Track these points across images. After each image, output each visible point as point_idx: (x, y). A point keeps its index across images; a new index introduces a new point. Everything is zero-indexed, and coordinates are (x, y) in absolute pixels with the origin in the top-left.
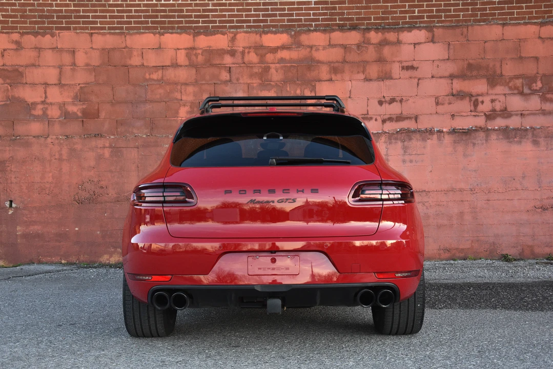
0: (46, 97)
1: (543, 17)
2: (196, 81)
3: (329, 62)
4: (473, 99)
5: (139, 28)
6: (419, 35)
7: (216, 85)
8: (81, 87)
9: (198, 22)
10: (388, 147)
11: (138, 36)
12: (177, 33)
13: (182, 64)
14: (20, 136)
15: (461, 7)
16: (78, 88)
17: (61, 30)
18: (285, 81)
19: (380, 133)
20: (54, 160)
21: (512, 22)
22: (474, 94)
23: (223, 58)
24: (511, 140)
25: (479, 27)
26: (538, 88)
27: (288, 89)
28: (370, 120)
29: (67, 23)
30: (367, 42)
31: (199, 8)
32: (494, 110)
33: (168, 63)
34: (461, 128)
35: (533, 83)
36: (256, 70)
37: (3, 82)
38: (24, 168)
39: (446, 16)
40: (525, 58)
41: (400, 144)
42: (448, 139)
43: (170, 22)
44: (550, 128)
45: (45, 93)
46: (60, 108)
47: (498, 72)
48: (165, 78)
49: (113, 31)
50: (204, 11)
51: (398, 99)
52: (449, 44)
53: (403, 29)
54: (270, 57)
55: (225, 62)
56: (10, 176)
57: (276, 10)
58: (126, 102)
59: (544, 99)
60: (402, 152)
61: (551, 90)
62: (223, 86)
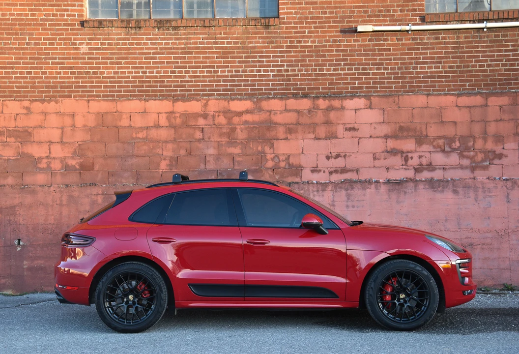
0: (50, 153)
1: (460, 90)
2: (175, 139)
3: (285, 124)
4: (404, 155)
5: (128, 96)
6: (360, 102)
7: (191, 143)
8: (79, 145)
9: (176, 91)
10: (335, 194)
11: (127, 102)
12: (159, 100)
13: (164, 125)
14: (27, 185)
15: (393, 80)
16: (77, 145)
17: (63, 98)
18: (249, 139)
19: (327, 183)
20: (55, 205)
21: (434, 93)
22: (405, 151)
23: (197, 121)
24: (435, 189)
25: (408, 97)
26: (457, 147)
27: (251, 146)
28: (319, 172)
29: (69, 92)
30: (316, 107)
31: (178, 79)
32: (421, 165)
33: (152, 124)
34: (394, 179)
35: (453, 143)
36: (225, 130)
37: (15, 141)
38: (31, 211)
39: (381, 87)
40: (446, 122)
41: (344, 192)
42: (383, 188)
43: (153, 91)
44: (466, 180)
45: (50, 149)
46: (61, 162)
47: (424, 133)
48: (149, 137)
49: (106, 98)
50: (182, 81)
51: (343, 154)
52: (384, 110)
53: (347, 97)
54: (236, 120)
55: (199, 124)
56: (19, 218)
57: (242, 81)
58: (116, 157)
59: (462, 156)
60: (346, 199)
61: (468, 149)
62: (197, 144)
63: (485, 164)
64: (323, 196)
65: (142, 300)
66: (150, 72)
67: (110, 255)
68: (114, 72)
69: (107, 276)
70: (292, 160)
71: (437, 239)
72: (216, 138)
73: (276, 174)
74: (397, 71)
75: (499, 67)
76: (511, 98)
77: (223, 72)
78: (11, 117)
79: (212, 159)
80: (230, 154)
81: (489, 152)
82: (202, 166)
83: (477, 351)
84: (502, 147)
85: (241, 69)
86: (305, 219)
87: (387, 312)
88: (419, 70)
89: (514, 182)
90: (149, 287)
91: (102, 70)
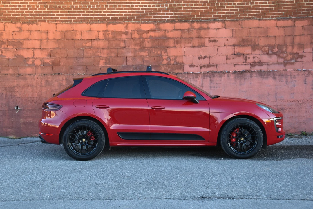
0: (34, 55)
1: (279, 17)
2: (108, 47)
3: (174, 38)
4: (245, 56)
5: (79, 21)
6: (219, 25)
7: (118, 49)
8: (51, 50)
9: (109, 18)
10: (203, 80)
11: (79, 25)
12: (98, 23)
13: (101, 39)
14: (21, 74)
15: (239, 11)
16: (50, 50)
17: (41, 21)
18: (153, 47)
19: (199, 73)
20: (38, 86)
21: (263, 19)
22: (245, 54)
23: (121, 36)
24: (263, 77)
25: (248, 21)
26: (276, 52)
27: (154, 51)
28: (194, 67)
29: (44, 18)
30: (193, 28)
31: (109, 11)
32: (254, 62)
33: (94, 38)
34: (239, 71)
35: (273, 49)
36: (138, 42)
37: (13, 48)
38: (24, 90)
39: (231, 16)
40: (270, 36)
41: (208, 79)
42: (232, 76)
43: (95, 18)
44: (281, 71)
45: (34, 53)
46: (41, 61)
47: (257, 43)
48: (93, 46)
49: (67, 22)
50: (112, 12)
51: (208, 56)
52: (233, 29)
53: (211, 22)
54: (145, 35)
55: (122, 38)
56: (16, 94)
57: (148, 12)
58: (73, 58)
59: (279, 56)
60: (209, 82)
61: (282, 52)
62: (121, 50)
63: (292, 61)
64: (196, 81)
65: (90, 142)
66: (93, 6)
67: (71, 115)
68: (71, 6)
69: (70, 128)
70: (178, 60)
71: (263, 106)
72: (133, 46)
73: (169, 68)
74: (241, 5)
75: (303, 2)
76: (309, 21)
77: (136, 6)
78: (10, 33)
79: (130, 59)
80: (141, 56)
81: (295, 54)
82: (125, 63)
83: (284, 170)
84: (303, 51)
85: (147, 5)
86: (185, 94)
87: (233, 148)
88: (254, 5)
89: (309, 72)
90: (95, 134)
91: (64, 5)
